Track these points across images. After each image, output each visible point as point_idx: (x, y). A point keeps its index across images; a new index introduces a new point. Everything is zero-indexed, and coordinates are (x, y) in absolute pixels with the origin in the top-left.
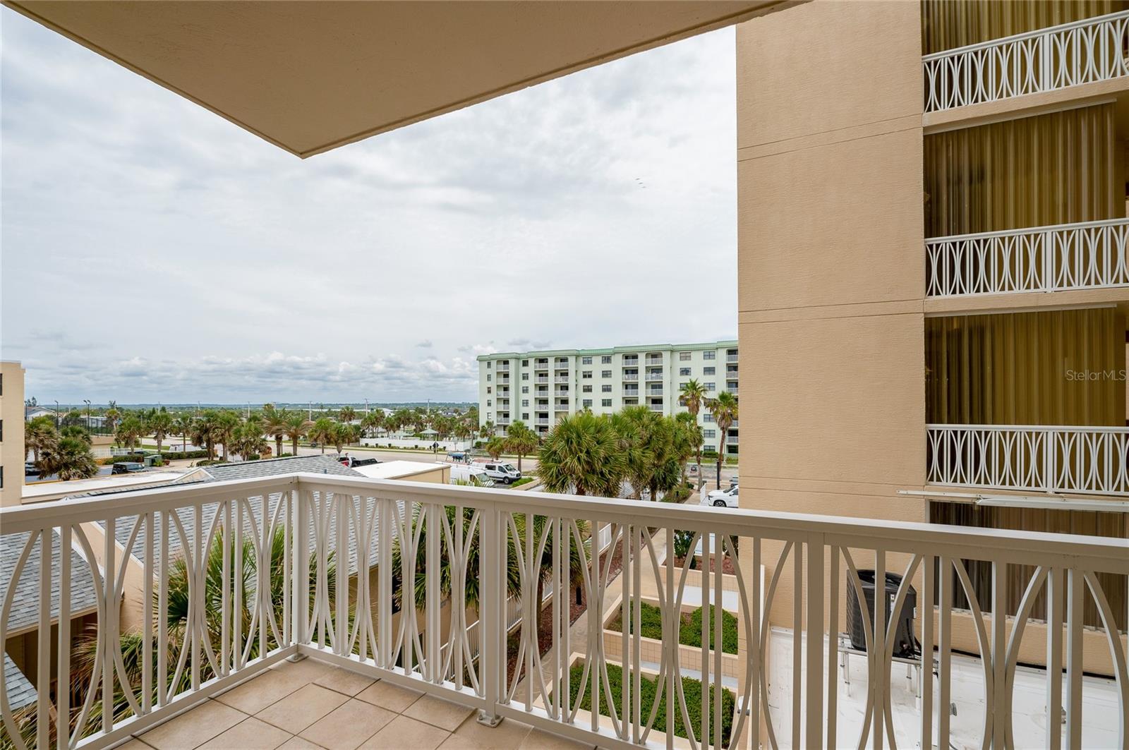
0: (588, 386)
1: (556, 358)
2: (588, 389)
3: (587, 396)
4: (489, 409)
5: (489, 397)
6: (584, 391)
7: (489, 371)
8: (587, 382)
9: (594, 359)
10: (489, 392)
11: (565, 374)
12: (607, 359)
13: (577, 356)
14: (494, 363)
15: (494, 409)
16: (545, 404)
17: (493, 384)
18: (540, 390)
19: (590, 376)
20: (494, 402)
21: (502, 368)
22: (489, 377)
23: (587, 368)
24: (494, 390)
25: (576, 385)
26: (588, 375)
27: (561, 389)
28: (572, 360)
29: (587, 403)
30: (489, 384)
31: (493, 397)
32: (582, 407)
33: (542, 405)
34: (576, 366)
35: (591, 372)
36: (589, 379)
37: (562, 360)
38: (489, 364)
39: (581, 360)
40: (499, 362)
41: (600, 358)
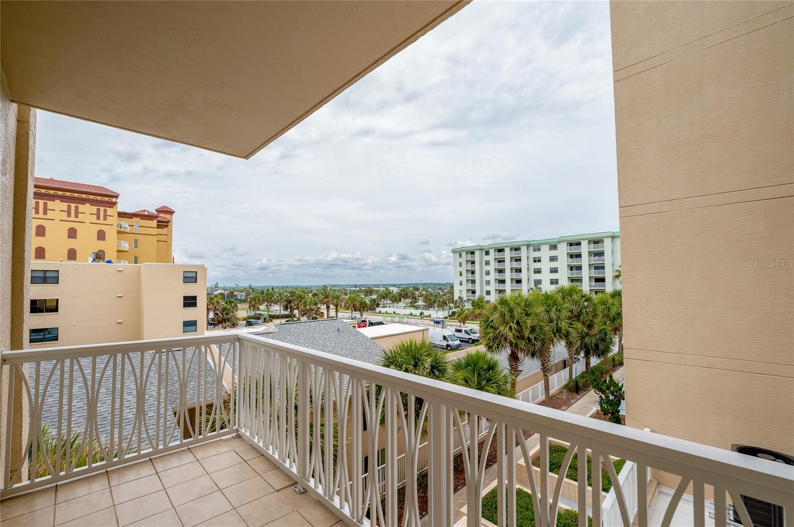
0: (538, 269)
1: (511, 248)
2: (538, 271)
3: (538, 277)
4: (461, 288)
5: (461, 279)
6: (535, 272)
7: (460, 260)
8: (537, 265)
9: (542, 247)
10: (461, 275)
11: (518, 260)
12: (554, 247)
13: (528, 246)
14: (464, 254)
15: (464, 288)
16: (503, 283)
17: (463, 269)
18: (499, 273)
19: (539, 261)
20: (464, 282)
21: (470, 257)
22: (461, 264)
23: (537, 254)
24: (464, 273)
25: (528, 268)
26: (537, 260)
27: (516, 272)
28: (524, 249)
29: (537, 282)
30: (461, 269)
31: (464, 279)
32: (533, 286)
33: (500, 284)
34: (528, 253)
35: (540, 257)
36: (539, 263)
37: (516, 249)
38: (460, 254)
39: (531, 248)
40: (467, 253)
41: (548, 247)
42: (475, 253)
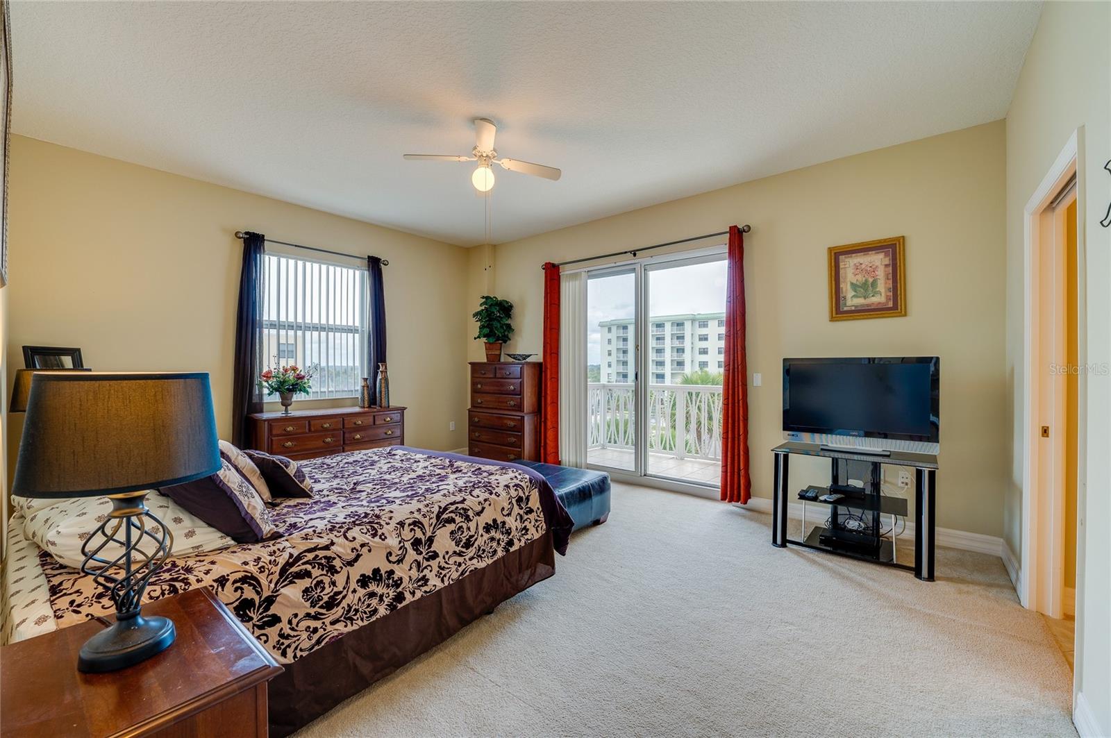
0: (704, 349)
1: (672, 323)
2: (704, 352)
3: (703, 358)
4: (610, 371)
5: (609, 359)
6: (700, 353)
7: (609, 336)
8: (703, 344)
9: (710, 323)
10: (610, 354)
11: (681, 338)
13: (693, 321)
14: (614, 329)
15: (613, 370)
16: (661, 365)
17: (613, 347)
18: (657, 352)
19: (706, 339)
20: (614, 364)
21: (621, 333)
22: (609, 341)
23: (703, 331)
24: (614, 352)
25: (692, 348)
26: (704, 338)
27: (677, 352)
28: (688, 325)
29: (703, 365)
30: (609, 348)
31: (613, 359)
32: (697, 368)
33: (658, 367)
34: (692, 330)
35: (707, 335)
36: (706, 342)
37: (678, 325)
38: (610, 330)
39: (697, 324)
40: (618, 327)
41: (716, 322)
42: (629, 327)
